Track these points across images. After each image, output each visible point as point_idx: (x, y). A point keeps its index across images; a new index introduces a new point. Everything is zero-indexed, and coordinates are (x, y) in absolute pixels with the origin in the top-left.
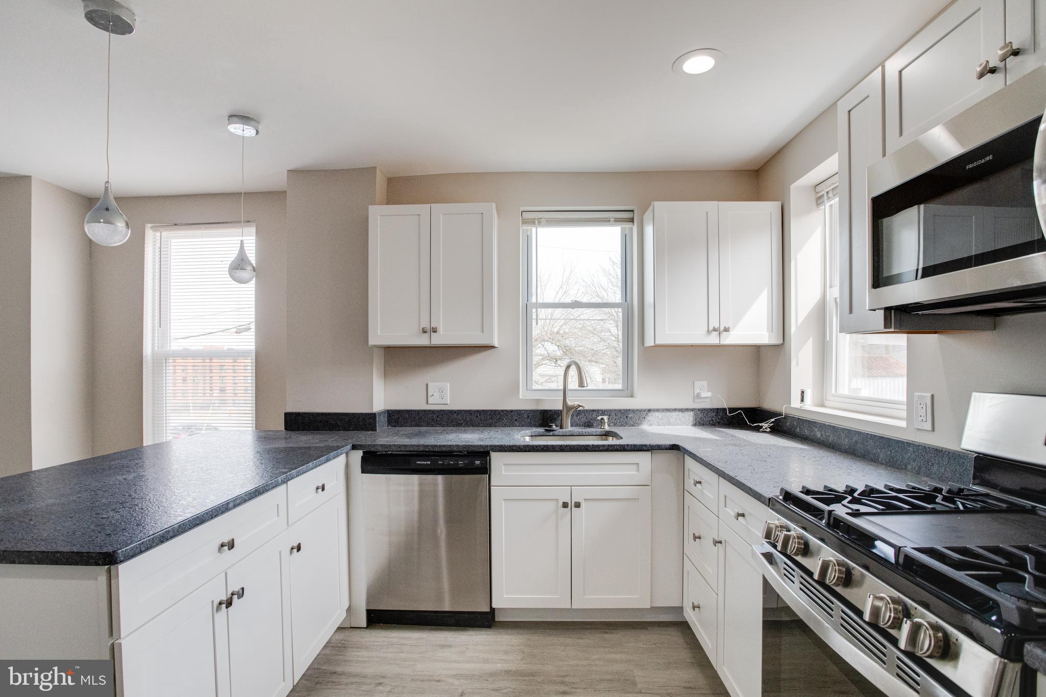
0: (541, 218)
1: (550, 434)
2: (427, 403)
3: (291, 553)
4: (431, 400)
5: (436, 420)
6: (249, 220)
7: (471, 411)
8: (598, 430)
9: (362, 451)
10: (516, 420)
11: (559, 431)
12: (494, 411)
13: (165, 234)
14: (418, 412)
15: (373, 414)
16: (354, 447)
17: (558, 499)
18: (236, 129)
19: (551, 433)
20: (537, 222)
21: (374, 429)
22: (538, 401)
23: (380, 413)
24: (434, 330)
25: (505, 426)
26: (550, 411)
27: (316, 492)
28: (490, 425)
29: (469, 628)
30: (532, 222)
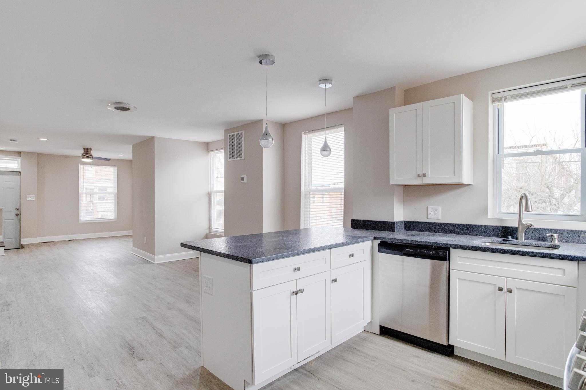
0: (507, 96)
1: (506, 243)
2: (427, 218)
3: (332, 282)
4: (429, 217)
5: (432, 228)
6: (341, 124)
7: (453, 224)
8: (547, 244)
9: (380, 241)
10: (484, 232)
11: (514, 241)
12: (469, 225)
13: (309, 135)
14: (421, 223)
15: (393, 222)
16: (375, 238)
17: (496, 285)
18: (323, 86)
19: (508, 242)
20: (503, 99)
21: (394, 231)
22: (501, 220)
23: (398, 223)
24: (424, 175)
25: (476, 235)
26: (510, 227)
27: (349, 257)
28: (466, 234)
29: (435, 353)
30: (500, 100)
